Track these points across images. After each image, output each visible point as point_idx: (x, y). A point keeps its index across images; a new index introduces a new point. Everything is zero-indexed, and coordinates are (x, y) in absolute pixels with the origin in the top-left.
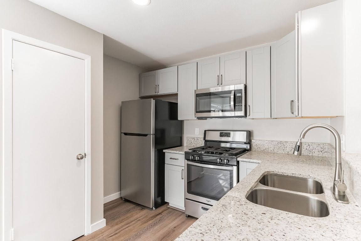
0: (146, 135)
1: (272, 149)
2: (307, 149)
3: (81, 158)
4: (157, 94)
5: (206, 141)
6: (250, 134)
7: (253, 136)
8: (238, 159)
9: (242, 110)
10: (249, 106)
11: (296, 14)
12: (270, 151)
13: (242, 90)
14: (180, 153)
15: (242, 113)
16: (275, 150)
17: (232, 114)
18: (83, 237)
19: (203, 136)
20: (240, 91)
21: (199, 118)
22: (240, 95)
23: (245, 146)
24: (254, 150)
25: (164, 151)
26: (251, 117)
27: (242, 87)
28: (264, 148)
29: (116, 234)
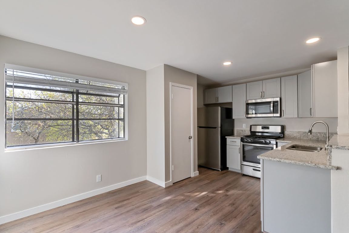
0: (215, 128)
1: (299, 137)
2: (323, 137)
3: (190, 138)
4: (217, 102)
5: (251, 132)
6: (283, 128)
7: (285, 129)
8: (277, 141)
9: (278, 113)
10: (283, 110)
11: (312, 66)
12: (298, 138)
13: (278, 101)
14: (237, 138)
15: (278, 115)
16: (301, 138)
17: (271, 115)
18: (190, 178)
19: (249, 129)
20: (277, 102)
21: (248, 118)
22: (277, 104)
23: (280, 135)
24: (286, 137)
25: (226, 137)
26: (284, 117)
27: (278, 99)
28: (294, 136)
29: (206, 178)
